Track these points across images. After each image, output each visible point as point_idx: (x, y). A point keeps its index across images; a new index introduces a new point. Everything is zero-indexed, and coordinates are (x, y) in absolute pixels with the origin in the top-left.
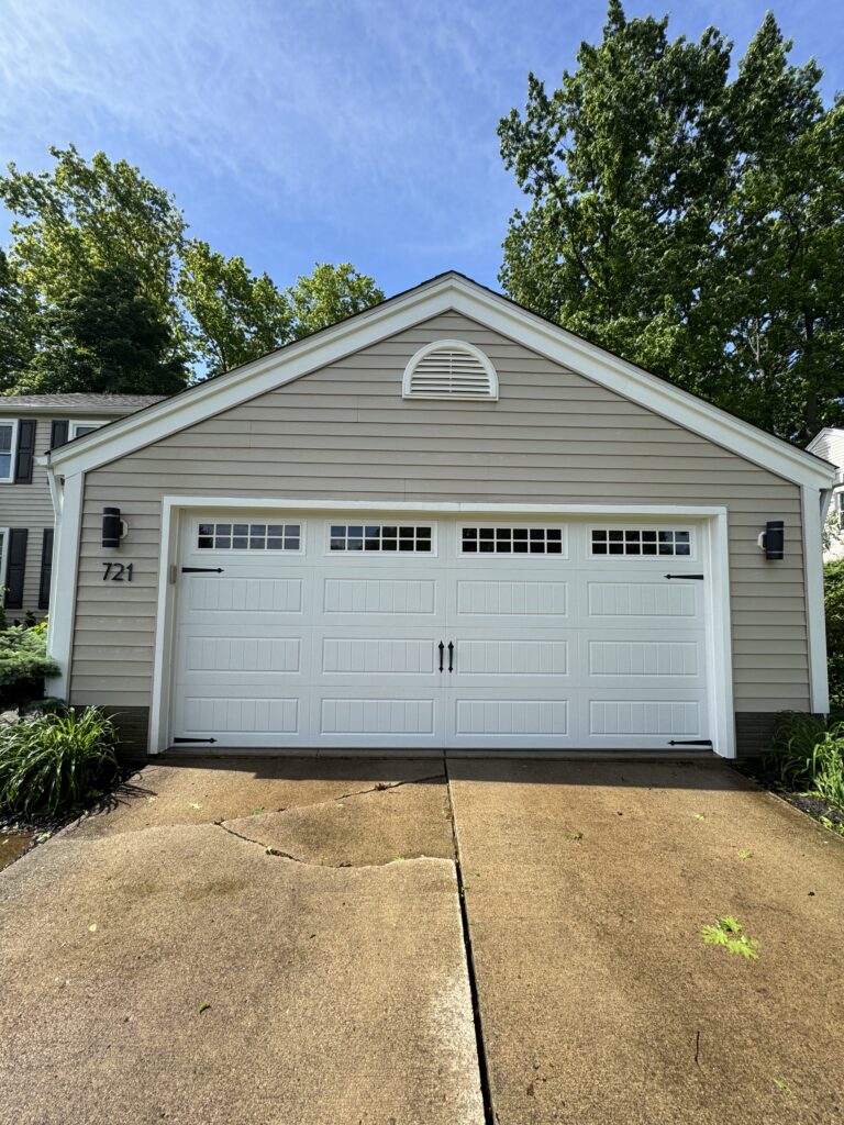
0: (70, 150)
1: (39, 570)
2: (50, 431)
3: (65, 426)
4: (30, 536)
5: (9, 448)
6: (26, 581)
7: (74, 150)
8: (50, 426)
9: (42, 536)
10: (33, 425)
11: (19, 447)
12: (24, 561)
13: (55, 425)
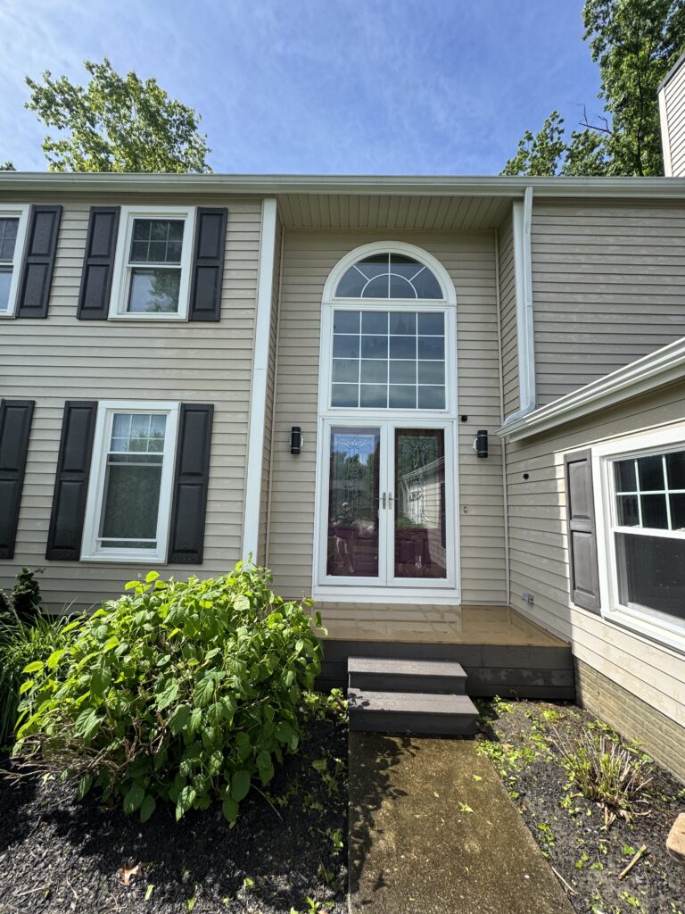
0: (105, 65)
1: (52, 481)
2: (86, 225)
3: (114, 215)
4: (38, 414)
5: (11, 256)
6: (25, 503)
7: (108, 65)
8: (87, 216)
9: (61, 414)
10: (57, 215)
11: (29, 252)
12: (24, 463)
13: (95, 214)
